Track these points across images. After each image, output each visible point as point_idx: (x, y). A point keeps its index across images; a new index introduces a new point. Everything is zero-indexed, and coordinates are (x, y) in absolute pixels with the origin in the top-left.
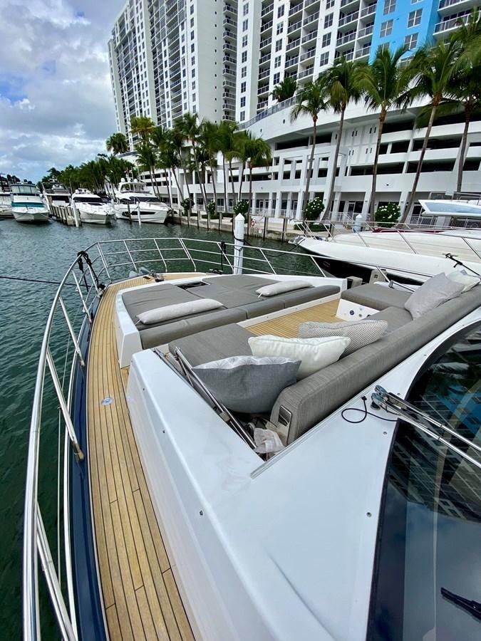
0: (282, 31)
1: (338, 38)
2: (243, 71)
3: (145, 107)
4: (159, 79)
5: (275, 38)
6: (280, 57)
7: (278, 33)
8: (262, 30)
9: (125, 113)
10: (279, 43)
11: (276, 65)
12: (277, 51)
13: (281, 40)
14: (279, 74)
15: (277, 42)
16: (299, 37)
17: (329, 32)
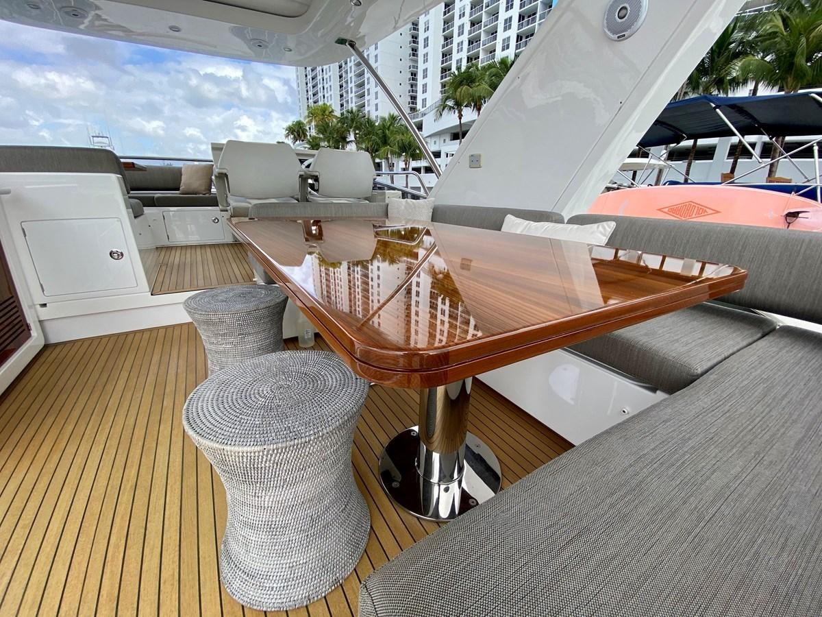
0: (464, 15)
1: (519, 21)
2: (424, 57)
3: (327, 92)
4: (343, 64)
5: (457, 22)
6: (462, 42)
7: (460, 18)
8: (445, 14)
9: (308, 99)
10: (461, 27)
11: (458, 50)
12: (459, 36)
13: (463, 25)
14: (461, 59)
15: (459, 27)
16: (481, 22)
17: (510, 16)
